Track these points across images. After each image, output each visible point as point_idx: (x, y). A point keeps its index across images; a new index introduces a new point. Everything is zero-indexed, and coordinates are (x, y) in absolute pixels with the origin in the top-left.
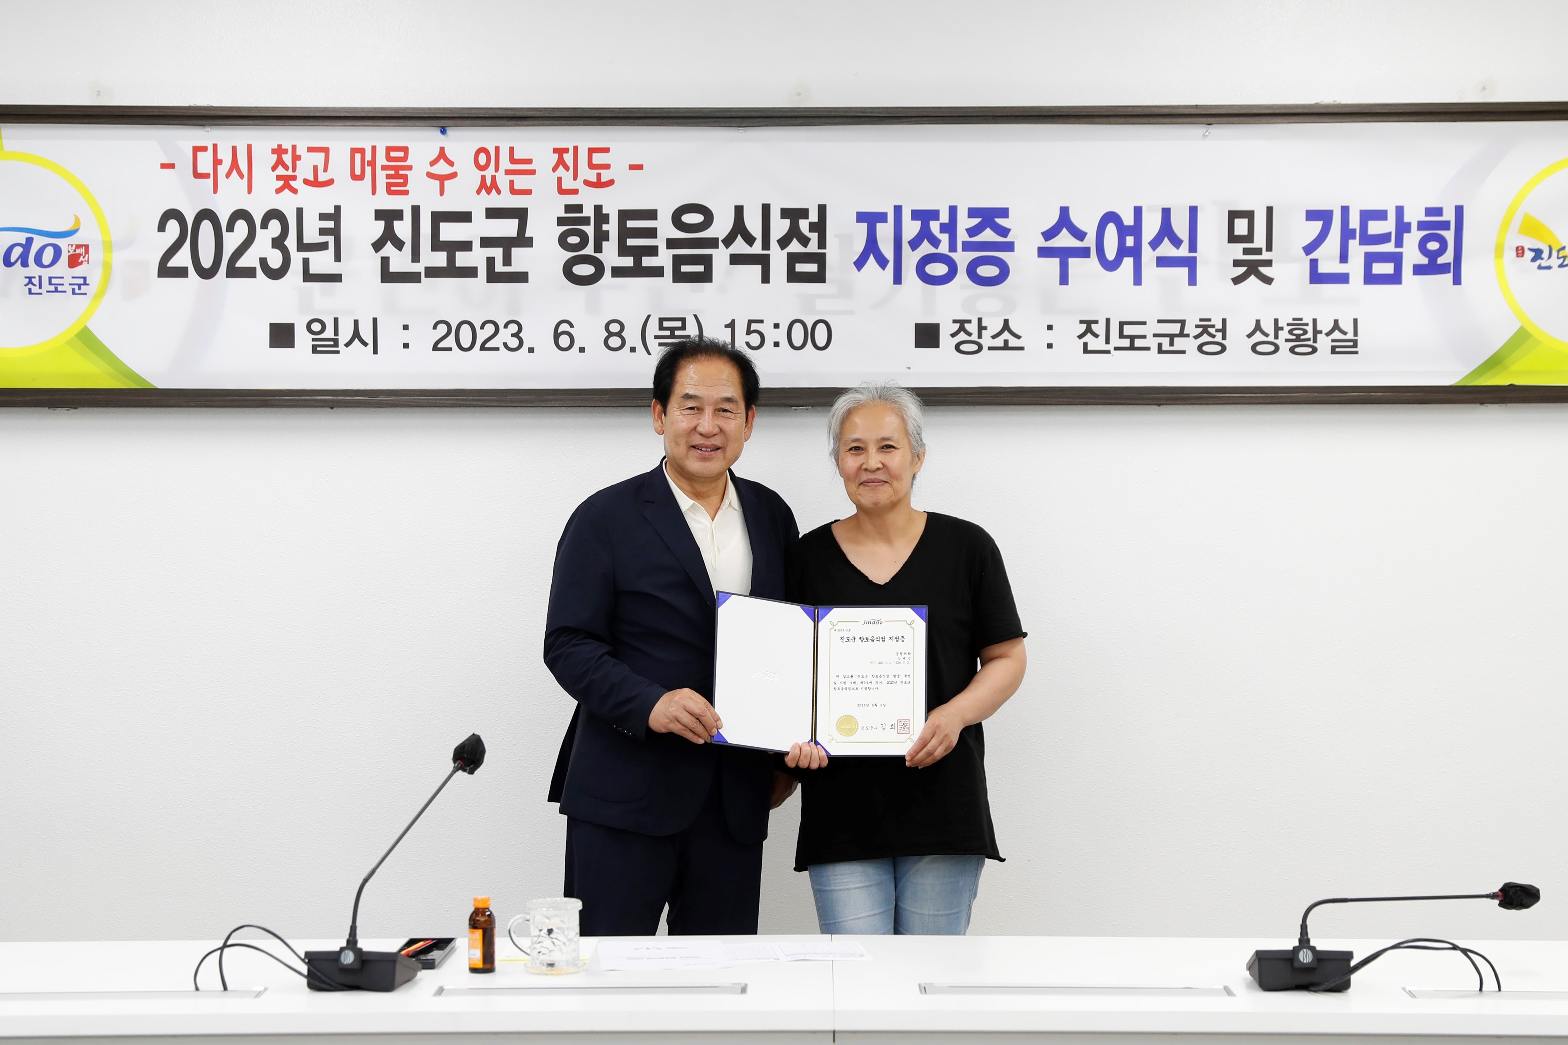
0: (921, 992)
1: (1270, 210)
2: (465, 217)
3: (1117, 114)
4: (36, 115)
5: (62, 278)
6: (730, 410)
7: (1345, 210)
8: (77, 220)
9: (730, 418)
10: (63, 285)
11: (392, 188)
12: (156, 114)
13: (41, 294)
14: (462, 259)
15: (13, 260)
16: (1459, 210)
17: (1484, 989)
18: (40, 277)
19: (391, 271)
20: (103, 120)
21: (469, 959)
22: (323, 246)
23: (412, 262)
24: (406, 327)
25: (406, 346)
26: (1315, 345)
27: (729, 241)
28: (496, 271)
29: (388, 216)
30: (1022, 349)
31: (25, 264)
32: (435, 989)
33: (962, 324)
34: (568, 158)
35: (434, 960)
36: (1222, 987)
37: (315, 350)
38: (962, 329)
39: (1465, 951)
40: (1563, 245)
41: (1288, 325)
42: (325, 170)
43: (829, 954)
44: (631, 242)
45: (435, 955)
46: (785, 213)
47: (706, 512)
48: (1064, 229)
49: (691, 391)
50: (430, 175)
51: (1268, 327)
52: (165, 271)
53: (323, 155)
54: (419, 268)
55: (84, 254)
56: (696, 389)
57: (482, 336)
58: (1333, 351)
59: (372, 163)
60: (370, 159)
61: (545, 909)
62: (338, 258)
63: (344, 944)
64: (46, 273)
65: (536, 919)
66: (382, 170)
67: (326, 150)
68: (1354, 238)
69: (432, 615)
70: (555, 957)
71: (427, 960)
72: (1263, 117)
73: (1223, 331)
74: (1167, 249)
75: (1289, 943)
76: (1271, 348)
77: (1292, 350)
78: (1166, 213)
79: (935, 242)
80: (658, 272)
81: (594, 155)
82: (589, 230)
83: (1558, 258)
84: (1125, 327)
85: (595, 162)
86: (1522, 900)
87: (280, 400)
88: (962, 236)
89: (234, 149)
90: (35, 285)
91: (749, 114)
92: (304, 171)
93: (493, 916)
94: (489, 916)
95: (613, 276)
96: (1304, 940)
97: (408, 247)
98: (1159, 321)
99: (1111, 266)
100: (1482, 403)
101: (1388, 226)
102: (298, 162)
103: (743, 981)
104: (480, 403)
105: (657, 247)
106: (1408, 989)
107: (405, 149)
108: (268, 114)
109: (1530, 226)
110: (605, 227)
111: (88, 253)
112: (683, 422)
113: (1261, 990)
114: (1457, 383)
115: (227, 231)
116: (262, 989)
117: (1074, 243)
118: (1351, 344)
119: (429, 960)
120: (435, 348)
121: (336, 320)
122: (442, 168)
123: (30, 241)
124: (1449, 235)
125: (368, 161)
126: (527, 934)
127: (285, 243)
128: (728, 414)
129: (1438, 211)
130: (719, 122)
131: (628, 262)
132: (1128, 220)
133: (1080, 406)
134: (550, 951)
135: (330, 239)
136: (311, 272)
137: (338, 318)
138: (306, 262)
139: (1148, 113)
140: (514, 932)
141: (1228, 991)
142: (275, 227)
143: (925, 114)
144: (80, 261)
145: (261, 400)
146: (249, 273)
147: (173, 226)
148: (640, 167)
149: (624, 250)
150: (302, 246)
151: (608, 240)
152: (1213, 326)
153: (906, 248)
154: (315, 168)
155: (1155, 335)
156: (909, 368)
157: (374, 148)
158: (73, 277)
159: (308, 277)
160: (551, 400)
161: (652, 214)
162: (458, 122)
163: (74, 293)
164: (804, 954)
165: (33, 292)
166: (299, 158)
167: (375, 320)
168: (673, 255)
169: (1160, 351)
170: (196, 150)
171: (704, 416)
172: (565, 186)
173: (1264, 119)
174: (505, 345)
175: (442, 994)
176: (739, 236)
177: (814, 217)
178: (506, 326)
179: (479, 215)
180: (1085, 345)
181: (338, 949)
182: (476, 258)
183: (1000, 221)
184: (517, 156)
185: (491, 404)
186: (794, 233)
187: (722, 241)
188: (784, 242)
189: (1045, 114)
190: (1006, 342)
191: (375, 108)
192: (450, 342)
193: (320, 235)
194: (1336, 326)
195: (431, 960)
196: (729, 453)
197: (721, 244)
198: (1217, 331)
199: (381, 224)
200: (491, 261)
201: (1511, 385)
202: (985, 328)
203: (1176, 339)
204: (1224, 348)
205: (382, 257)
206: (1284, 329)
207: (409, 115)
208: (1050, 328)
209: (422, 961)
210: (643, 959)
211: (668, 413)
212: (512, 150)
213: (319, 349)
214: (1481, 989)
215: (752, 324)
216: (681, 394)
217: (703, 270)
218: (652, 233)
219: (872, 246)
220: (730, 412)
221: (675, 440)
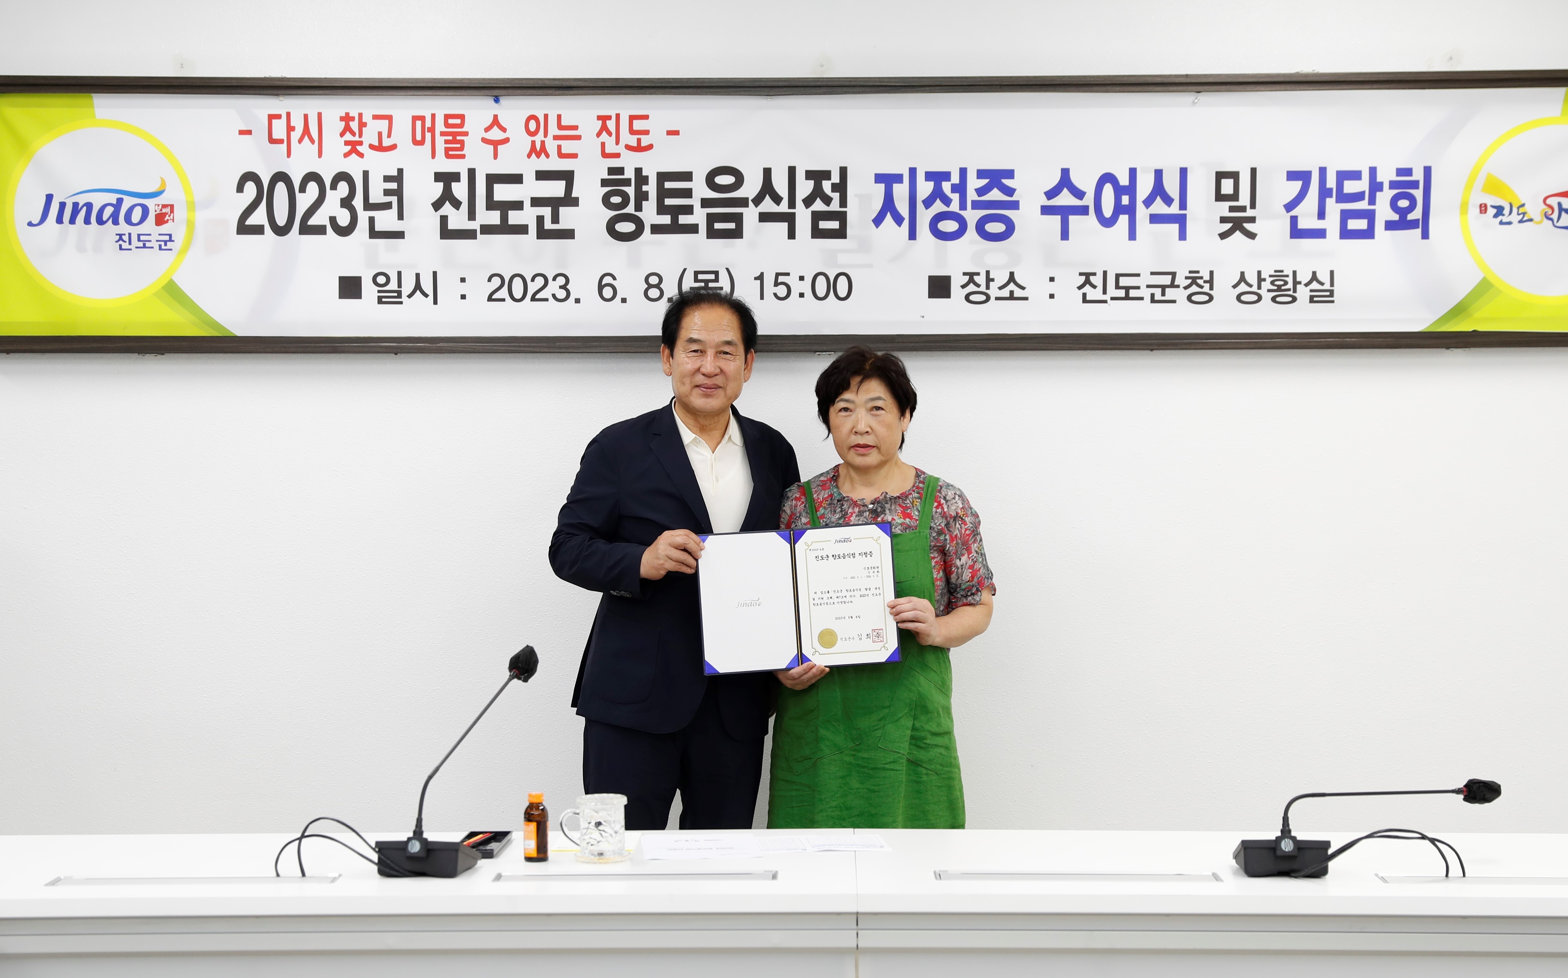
0: (936, 878)
1: (1254, 171)
2: (517, 179)
3: (1113, 82)
4: (125, 85)
5: (150, 235)
6: (730, 353)
7: (1323, 171)
8: (163, 182)
9: (730, 360)
10: (150, 241)
11: (450, 153)
12: (235, 84)
13: (130, 249)
14: (514, 217)
15: (105, 219)
16: (1427, 171)
17: (1449, 875)
18: (130, 234)
19: (449, 228)
20: (185, 90)
21: (525, 849)
22: (387, 206)
23: (469, 220)
24: (463, 280)
25: (463, 297)
26: (1295, 294)
27: (758, 201)
28: (545, 228)
29: (447, 179)
30: (1026, 299)
31: (116, 222)
32: (494, 875)
33: (971, 277)
34: (611, 125)
35: (492, 850)
36: (1211, 874)
37: (380, 301)
38: (971, 281)
39: (1433, 841)
40: (1523, 203)
41: (1270, 276)
42: (389, 136)
43: (852, 845)
44: (669, 202)
45: (493, 846)
46: (810, 175)
47: (707, 445)
48: (1065, 189)
49: (695, 336)
50: (485, 140)
51: (1252, 278)
52: (244, 229)
53: (387, 122)
54: (475, 225)
55: (169, 213)
56: (698, 334)
57: (532, 287)
58: (1312, 300)
59: (432, 130)
60: (430, 126)
61: (593, 804)
62: (401, 217)
63: (411, 835)
64: (135, 231)
65: (585, 813)
66: (441, 135)
67: (389, 118)
68: (1331, 196)
69: (488, 543)
70: (603, 847)
71: (486, 850)
72: (1248, 86)
73: (1211, 282)
74: (1159, 207)
75: (1272, 834)
76: (1254, 298)
77: (1274, 299)
78: (1159, 174)
79: (947, 201)
80: (693, 229)
81: (634, 121)
82: (630, 190)
83: (1518, 214)
84: (1121, 278)
85: (635, 128)
86: (1484, 795)
87: (349, 346)
88: (972, 196)
89: (306, 117)
90: (125, 242)
91: (776, 84)
92: (370, 136)
93: (547, 810)
94: (543, 810)
95: (652, 233)
96: (1286, 831)
97: (465, 207)
98: (1152, 273)
99: (1108, 223)
100: (1448, 348)
101: (1362, 186)
102: (364, 128)
103: (774, 869)
104: (531, 349)
105: (692, 206)
106: (1380, 875)
107: (462, 117)
108: (336, 85)
109: (1493, 185)
110: (645, 188)
111: (173, 213)
112: (688, 363)
113: (1246, 875)
114: (1424, 329)
115: (300, 192)
116: (336, 875)
117: (1074, 202)
118: (1328, 293)
119: (488, 850)
120: (490, 299)
121: (399, 273)
122: (496, 134)
123: (120, 201)
124: (1418, 194)
125: (428, 128)
126: (577, 828)
127: (353, 203)
128: (728, 356)
129: (1408, 172)
130: (750, 91)
131: (666, 220)
132: (1124, 181)
133: (1079, 351)
134: (598, 842)
135: (394, 199)
136: (376, 230)
137: (401, 272)
138: (372, 220)
139: (1143, 82)
140: (565, 825)
141: (1216, 877)
142: (343, 188)
143: (938, 83)
144: (166, 219)
145: (332, 347)
146: (320, 230)
147: (250, 188)
148: (676, 133)
149: (662, 209)
150: (368, 206)
151: (647, 199)
152: (1201, 278)
153: (920, 206)
154: (380, 134)
155: (1148, 286)
156: (923, 317)
157: (433, 116)
158: (159, 235)
159: (374, 234)
160: (596, 346)
161: (687, 176)
162: (510, 91)
163: (160, 248)
164: (829, 845)
165: (123, 247)
166: (365, 125)
167: (435, 274)
168: (707, 214)
169: (1153, 300)
170: (271, 117)
171: (706, 357)
172: (608, 150)
173: (1249, 87)
174: (554, 296)
175: (501, 879)
176: (767, 196)
177: (836, 178)
178: (554, 279)
179: (529, 177)
180: (1084, 295)
181: (405, 839)
182: (527, 216)
183: (1007, 182)
184: (564, 123)
185: (542, 351)
186: (817, 193)
187: (752, 200)
188: (808, 202)
189: (1047, 83)
190: (1012, 292)
191: (434, 79)
192: (503, 293)
193: (384, 195)
194: (1314, 277)
195: (490, 850)
196: (729, 391)
197: (751, 204)
198: (1205, 282)
199: (440, 186)
200: (540, 220)
201: (1474, 331)
202: (993, 280)
203: (1167, 290)
204: (1211, 298)
205: (441, 216)
206: (1267, 280)
207: (466, 85)
208: (1052, 279)
209: (482, 851)
210: (682, 849)
211: (674, 355)
212: (559, 117)
213: (384, 300)
214: (1447, 875)
215: (780, 277)
216: (686, 339)
217: (734, 227)
218: (688, 193)
219: (889, 205)
220: (730, 354)
221: (680, 380)
